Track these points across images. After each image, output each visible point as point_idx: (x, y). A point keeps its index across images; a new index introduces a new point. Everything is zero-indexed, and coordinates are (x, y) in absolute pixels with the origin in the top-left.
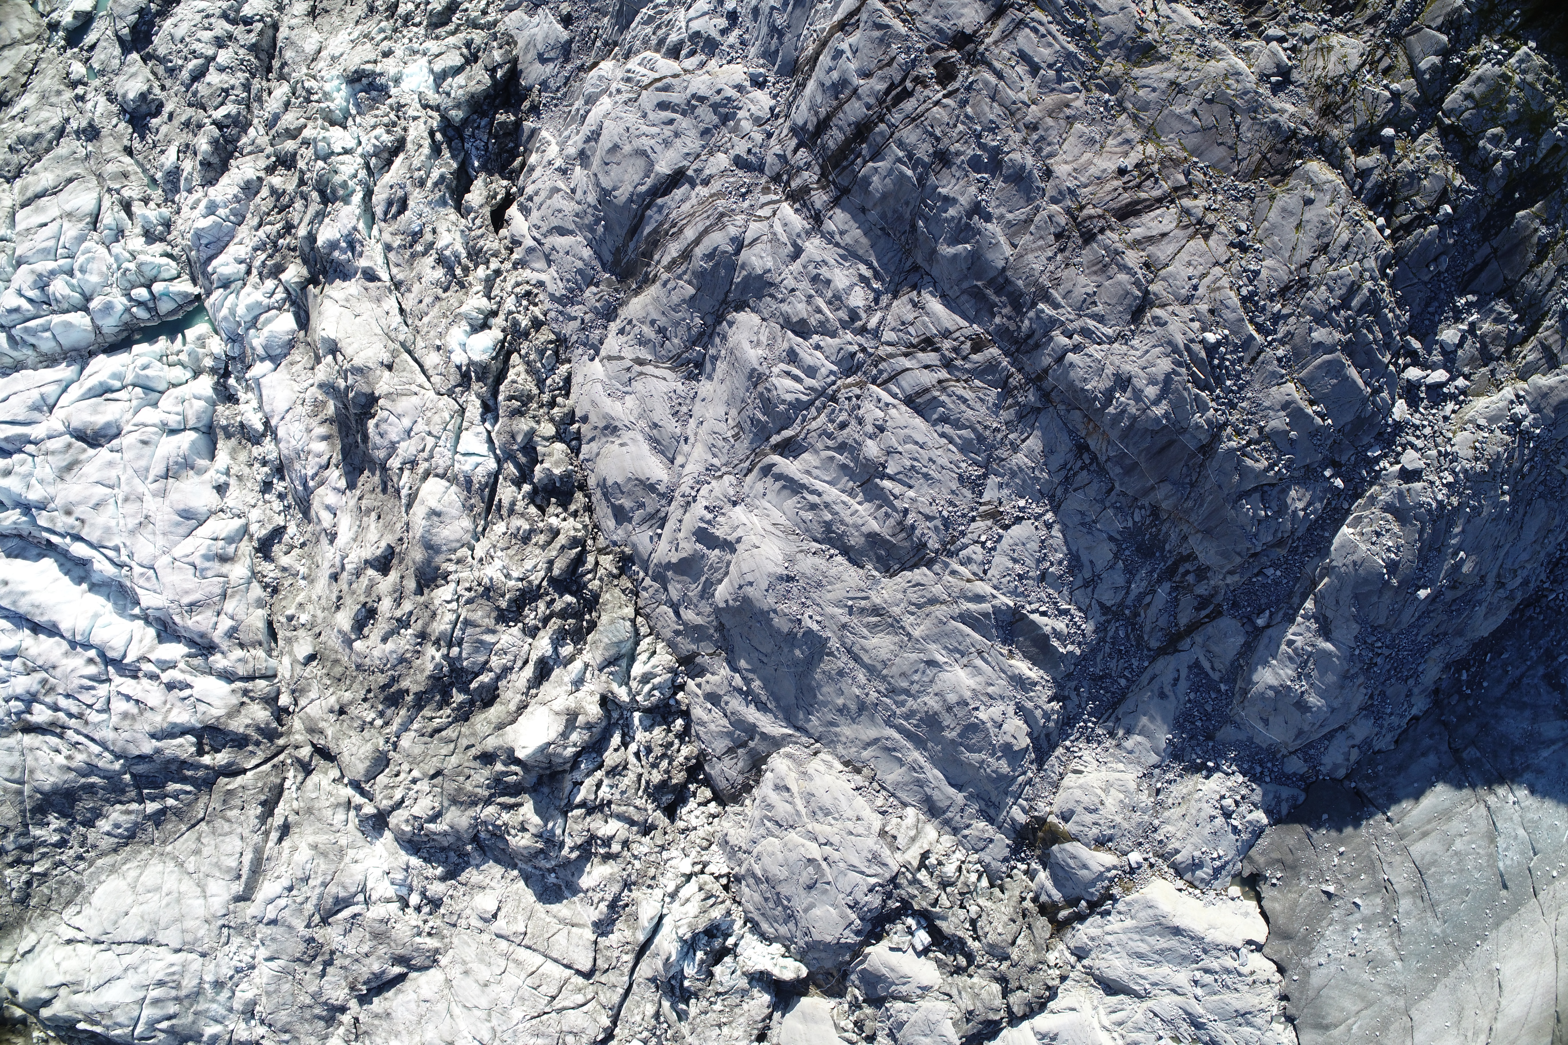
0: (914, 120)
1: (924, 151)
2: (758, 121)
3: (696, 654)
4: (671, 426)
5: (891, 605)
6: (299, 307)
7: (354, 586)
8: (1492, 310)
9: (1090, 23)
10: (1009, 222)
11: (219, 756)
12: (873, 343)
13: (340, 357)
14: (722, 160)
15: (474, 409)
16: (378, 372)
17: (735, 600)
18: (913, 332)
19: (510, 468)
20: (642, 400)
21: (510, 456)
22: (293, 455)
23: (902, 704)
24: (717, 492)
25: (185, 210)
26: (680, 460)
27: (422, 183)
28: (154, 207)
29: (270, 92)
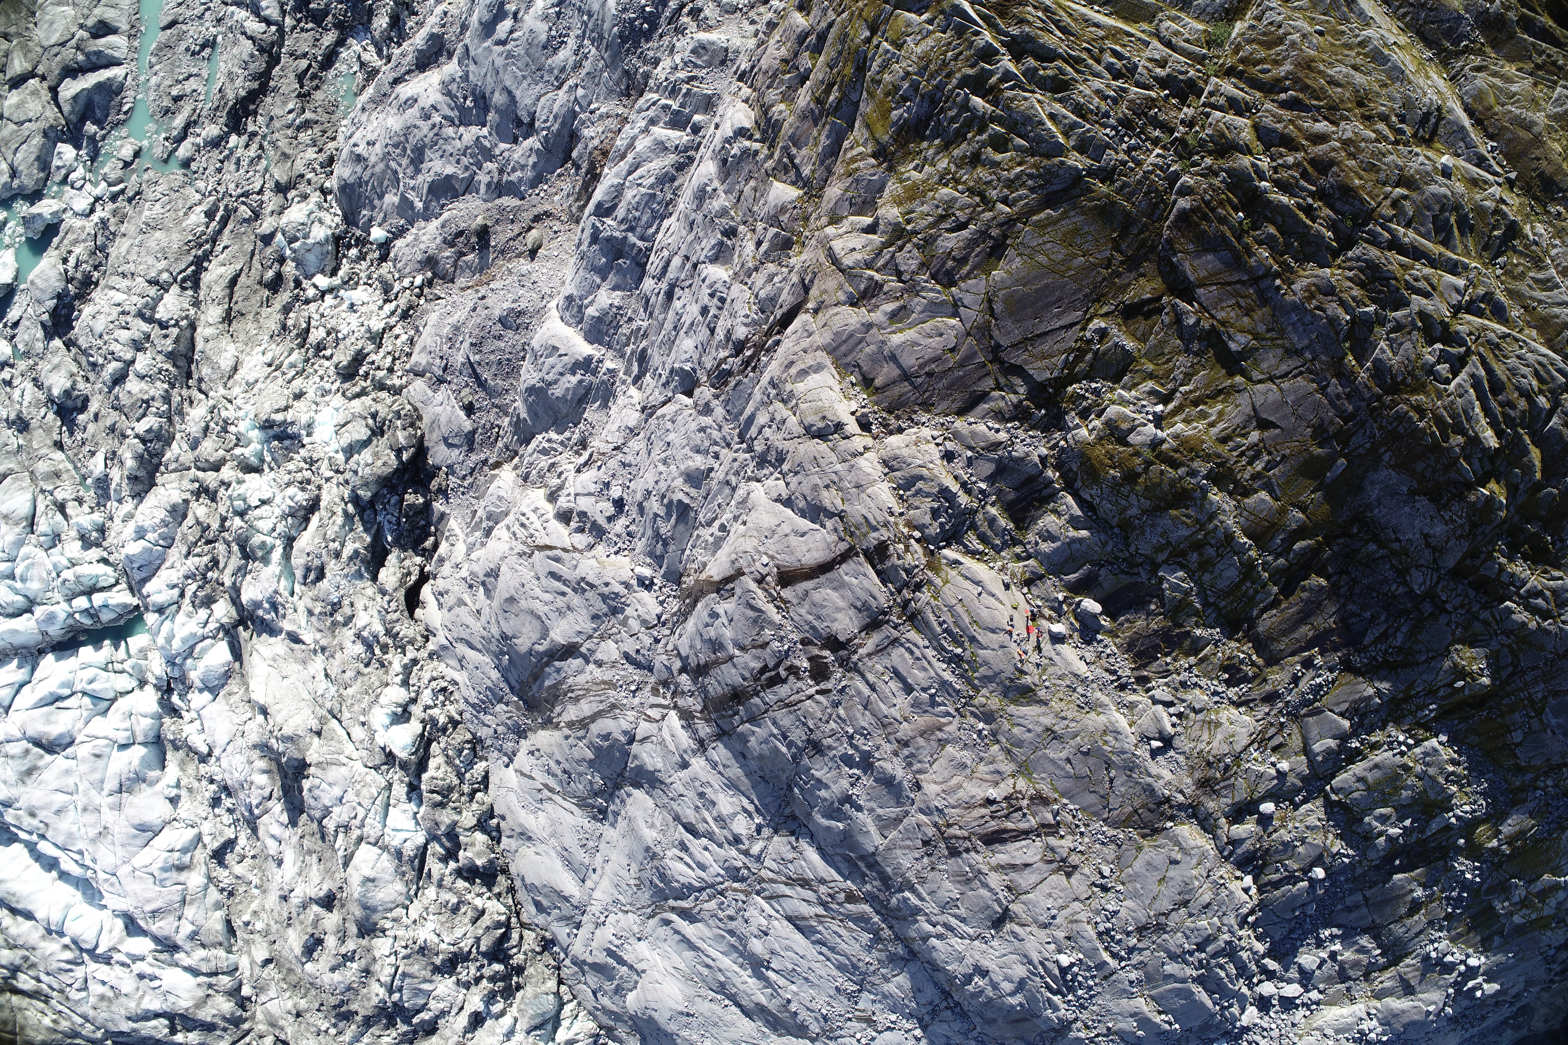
0: (787, 706)
1: (798, 735)
2: (645, 625)
3: (614, 1029)
4: (580, 855)
6: (233, 637)
7: (303, 915)
8: (1356, 943)
9: (968, 654)
10: (879, 816)
11: (190, 1036)
12: (756, 865)
13: (271, 721)
14: (612, 650)
15: (400, 790)
16: (308, 739)
18: (792, 870)
19: (436, 848)
20: (553, 823)
21: (436, 838)
22: (238, 784)
24: (623, 923)
25: (117, 521)
26: (589, 884)
27: (337, 555)
28: (88, 510)
29: (191, 402)
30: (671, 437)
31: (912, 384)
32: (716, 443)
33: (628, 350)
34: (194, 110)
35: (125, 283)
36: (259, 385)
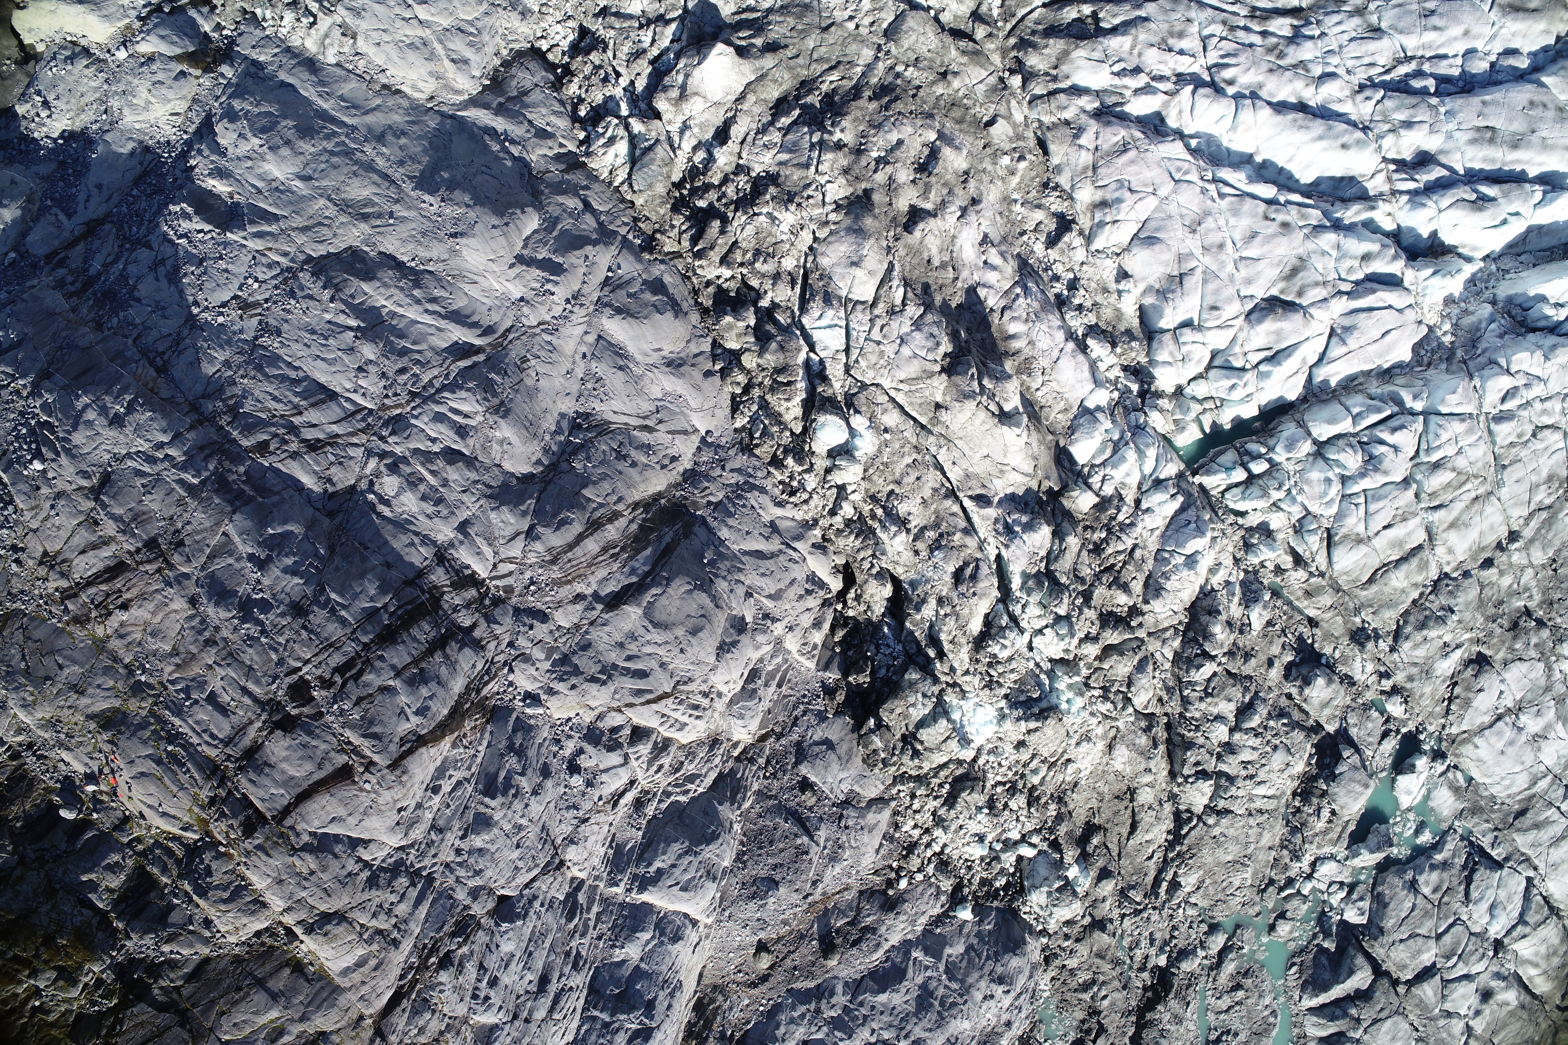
0: (331, 645)
1: (319, 616)
2: (525, 658)
3: (566, 171)
4: (602, 369)
5: (349, 223)
6: (1072, 471)
7: (945, 191)
9: (162, 748)
10: (231, 555)
11: (1074, 15)
12: (373, 444)
13: (994, 409)
14: (564, 618)
15: (834, 373)
16: (948, 398)
17: (514, 213)
18: (330, 456)
19: (784, 320)
20: (640, 393)
21: (786, 330)
22: (1043, 315)
23: (337, 144)
24: (542, 309)
25: (1227, 563)
26: (591, 338)
27: (940, 601)
28: (1267, 564)
29: (1160, 700)
30: (516, 854)
31: (254, 977)
32: (460, 864)
33: (595, 909)
34: (1215, 980)
35: (1258, 804)
36: (1073, 742)
